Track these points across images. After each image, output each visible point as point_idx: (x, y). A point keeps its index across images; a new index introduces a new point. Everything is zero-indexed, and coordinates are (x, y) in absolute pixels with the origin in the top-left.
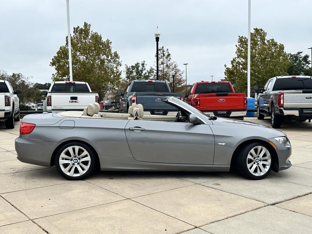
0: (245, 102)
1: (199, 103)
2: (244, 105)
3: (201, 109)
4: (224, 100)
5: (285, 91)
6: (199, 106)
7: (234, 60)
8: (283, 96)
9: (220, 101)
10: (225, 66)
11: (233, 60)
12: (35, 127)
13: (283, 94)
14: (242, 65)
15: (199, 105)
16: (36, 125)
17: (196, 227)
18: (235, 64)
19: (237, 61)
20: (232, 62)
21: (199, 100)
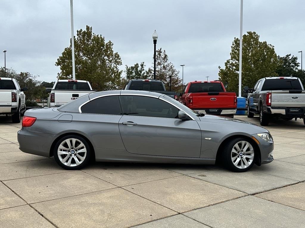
0: (235, 101)
1: (191, 102)
2: (234, 103)
3: (194, 107)
4: (215, 99)
5: (272, 91)
6: (191, 105)
9: (211, 99)
10: (219, 67)
11: (226, 62)
13: (271, 94)
14: (235, 66)
15: (192, 103)
16: (37, 119)
17: (179, 213)
18: (229, 66)
20: (226, 64)
21: (192, 98)
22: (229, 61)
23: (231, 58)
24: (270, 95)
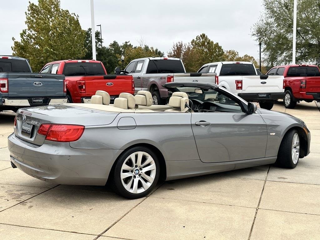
0: (133, 86)
1: (84, 88)
2: (132, 89)
3: (87, 94)
4: (112, 84)
6: (84, 92)
7: (24, 32)
8: (173, 79)
9: (108, 84)
10: (13, 39)
11: (22, 32)
12: (84, 129)
13: (173, 77)
14: (34, 39)
15: (85, 90)
18: (26, 38)
19: (27, 34)
20: (22, 35)
21: (84, 84)
22: (25, 31)
23: (27, 28)
24: (172, 79)
